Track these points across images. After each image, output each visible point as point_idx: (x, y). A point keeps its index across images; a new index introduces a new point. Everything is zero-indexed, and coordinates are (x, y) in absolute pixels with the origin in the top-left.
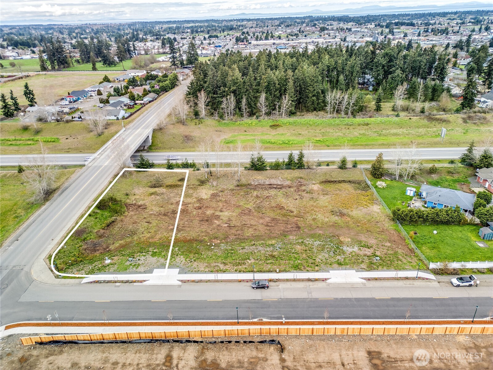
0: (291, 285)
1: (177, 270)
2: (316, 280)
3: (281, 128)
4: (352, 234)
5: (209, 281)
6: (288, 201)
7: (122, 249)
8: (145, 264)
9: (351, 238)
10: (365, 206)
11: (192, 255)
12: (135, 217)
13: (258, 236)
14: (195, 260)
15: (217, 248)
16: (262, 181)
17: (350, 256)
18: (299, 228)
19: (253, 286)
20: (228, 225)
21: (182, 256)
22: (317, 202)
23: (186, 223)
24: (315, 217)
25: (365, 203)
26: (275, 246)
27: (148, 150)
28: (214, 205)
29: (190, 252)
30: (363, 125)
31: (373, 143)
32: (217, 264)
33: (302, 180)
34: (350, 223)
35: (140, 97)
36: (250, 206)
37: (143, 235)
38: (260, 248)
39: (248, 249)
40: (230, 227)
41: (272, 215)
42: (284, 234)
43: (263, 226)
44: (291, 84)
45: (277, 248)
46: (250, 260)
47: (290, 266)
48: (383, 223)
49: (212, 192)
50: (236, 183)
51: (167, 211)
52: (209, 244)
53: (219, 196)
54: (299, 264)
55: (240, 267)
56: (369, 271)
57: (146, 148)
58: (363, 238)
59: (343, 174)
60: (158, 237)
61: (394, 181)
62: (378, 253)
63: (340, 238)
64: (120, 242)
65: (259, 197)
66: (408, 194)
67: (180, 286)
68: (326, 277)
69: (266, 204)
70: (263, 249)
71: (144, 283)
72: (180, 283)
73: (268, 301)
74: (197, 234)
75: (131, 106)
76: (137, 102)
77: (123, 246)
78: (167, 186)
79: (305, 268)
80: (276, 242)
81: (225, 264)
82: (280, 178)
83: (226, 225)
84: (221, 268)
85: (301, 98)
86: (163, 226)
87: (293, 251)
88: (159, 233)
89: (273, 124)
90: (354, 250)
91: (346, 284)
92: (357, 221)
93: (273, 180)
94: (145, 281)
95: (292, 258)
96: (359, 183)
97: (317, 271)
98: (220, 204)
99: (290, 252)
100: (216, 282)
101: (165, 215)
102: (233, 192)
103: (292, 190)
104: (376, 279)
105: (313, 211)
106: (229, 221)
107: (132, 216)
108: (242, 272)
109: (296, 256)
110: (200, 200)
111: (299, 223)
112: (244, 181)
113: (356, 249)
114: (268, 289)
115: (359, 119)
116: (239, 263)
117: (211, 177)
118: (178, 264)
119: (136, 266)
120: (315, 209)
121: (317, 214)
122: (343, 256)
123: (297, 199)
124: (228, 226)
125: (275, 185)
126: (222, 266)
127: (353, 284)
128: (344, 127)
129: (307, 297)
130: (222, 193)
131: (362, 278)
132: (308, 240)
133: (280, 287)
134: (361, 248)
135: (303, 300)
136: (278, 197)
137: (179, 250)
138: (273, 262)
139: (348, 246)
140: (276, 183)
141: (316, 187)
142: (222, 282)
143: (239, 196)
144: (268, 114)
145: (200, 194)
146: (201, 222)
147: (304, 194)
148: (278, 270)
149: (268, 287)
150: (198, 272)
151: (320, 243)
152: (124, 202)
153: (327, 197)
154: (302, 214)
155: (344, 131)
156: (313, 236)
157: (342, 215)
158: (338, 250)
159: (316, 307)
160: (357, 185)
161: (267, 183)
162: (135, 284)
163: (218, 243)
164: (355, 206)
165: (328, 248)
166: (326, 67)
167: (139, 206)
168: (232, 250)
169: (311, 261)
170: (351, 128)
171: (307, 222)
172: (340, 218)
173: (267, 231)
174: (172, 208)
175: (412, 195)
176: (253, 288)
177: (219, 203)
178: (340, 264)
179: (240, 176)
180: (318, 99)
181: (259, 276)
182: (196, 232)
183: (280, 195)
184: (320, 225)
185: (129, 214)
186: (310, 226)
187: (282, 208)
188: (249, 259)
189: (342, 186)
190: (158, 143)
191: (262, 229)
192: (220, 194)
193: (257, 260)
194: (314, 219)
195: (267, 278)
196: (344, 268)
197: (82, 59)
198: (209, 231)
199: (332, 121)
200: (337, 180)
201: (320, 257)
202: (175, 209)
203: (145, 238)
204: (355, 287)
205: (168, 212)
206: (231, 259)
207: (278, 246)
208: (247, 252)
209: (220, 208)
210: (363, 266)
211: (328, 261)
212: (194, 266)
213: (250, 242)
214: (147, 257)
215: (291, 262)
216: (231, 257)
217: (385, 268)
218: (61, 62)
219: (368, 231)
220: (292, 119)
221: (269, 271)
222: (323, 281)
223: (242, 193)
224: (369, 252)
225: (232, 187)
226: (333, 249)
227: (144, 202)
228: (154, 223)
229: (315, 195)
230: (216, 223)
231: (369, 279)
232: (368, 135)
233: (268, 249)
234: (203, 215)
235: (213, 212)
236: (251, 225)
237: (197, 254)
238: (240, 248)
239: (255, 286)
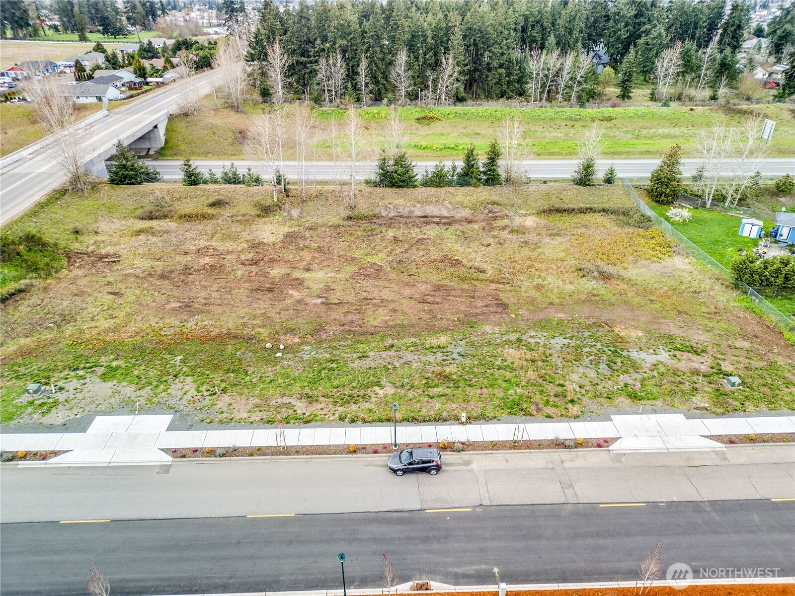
0: (507, 461)
1: (166, 419)
2: (578, 444)
3: (437, 123)
4: (643, 319)
5: (260, 451)
6: (470, 250)
7: (20, 360)
8: (73, 403)
9: (643, 330)
10: (655, 259)
11: (217, 376)
12: (85, 281)
13: (401, 326)
14: (224, 391)
15: (290, 356)
16: (407, 210)
17: (655, 373)
18: (505, 306)
19: (395, 467)
20: (324, 300)
21: (189, 379)
22: (539, 250)
23: (215, 295)
24: (540, 281)
25: (653, 253)
26: (449, 349)
27: (156, 156)
28: (291, 257)
29: (217, 367)
30: (602, 120)
31: (628, 149)
32: (286, 400)
33: (496, 208)
34: (630, 295)
35: (157, 71)
36: (379, 259)
37: (93, 324)
38: (409, 356)
39: (376, 358)
40: (328, 304)
41: (435, 278)
42: (469, 321)
43: (413, 302)
44: (457, 38)
45: (455, 356)
46: (382, 387)
47: (497, 402)
48: (711, 293)
49: (287, 229)
50: (345, 213)
51: (169, 269)
52: (268, 345)
53: (305, 239)
54: (521, 397)
55: (354, 407)
56: (722, 415)
57: (152, 152)
58: (673, 329)
59: (586, 195)
60: (132, 328)
61: (700, 210)
62: (726, 367)
63: (616, 330)
64: (22, 341)
65: (401, 241)
66: (746, 233)
67: (165, 469)
68: (607, 435)
69: (418, 254)
70: (416, 357)
71: (53, 461)
72: (167, 459)
73: (440, 517)
74: (241, 321)
75: (135, 84)
76: (149, 79)
77: (26, 353)
78: (180, 217)
79: (539, 410)
80: (449, 339)
81: (310, 399)
82: (446, 203)
83: (319, 301)
84: (299, 412)
85: (476, 70)
86: (154, 301)
87: (498, 363)
88: (139, 318)
89: (422, 115)
90: (659, 357)
91: (668, 454)
92: (645, 291)
93: (431, 207)
94: (56, 453)
95: (500, 381)
96: (626, 213)
97: (576, 417)
98: (307, 256)
99: (491, 366)
100: (282, 454)
101: (163, 276)
102: (338, 231)
103: (476, 226)
104: (751, 439)
105: (533, 270)
106: (327, 290)
107: (77, 277)
108: (359, 423)
109: (509, 375)
110: (255, 246)
111: (501, 295)
112: (363, 208)
113: (664, 356)
114: (440, 476)
115: (591, 110)
116: (351, 396)
117: (286, 199)
118: (171, 402)
119: (45, 408)
120: (536, 264)
121: (543, 275)
122: (638, 376)
123: (489, 245)
124: (323, 303)
125: (436, 217)
126: (301, 407)
127: (688, 455)
128: (564, 124)
129: (563, 500)
130: (312, 232)
131: (711, 437)
132: (533, 334)
133: (474, 466)
134: (677, 353)
135: (553, 511)
136: (446, 240)
137: (184, 361)
138: (448, 391)
139: (641, 349)
140: (437, 213)
141: (530, 222)
142: (297, 453)
143: (352, 238)
144: (413, 97)
145: (259, 233)
146: (254, 294)
147: (505, 234)
148: (463, 417)
149: (438, 468)
150: (228, 423)
151: (566, 342)
152: (65, 248)
153: (558, 240)
154: (508, 276)
155: (564, 130)
156: (544, 325)
157: (605, 277)
158: (619, 360)
159: (598, 535)
160: (621, 217)
161: (418, 213)
162: (22, 464)
163: (295, 344)
164: (631, 258)
165: (590, 354)
166: (521, 18)
167: (101, 258)
168: (332, 361)
169: (551, 389)
170: (578, 124)
171: (523, 294)
172: (601, 283)
173: (423, 315)
174: (184, 262)
175: (754, 235)
176: (395, 471)
177: (302, 253)
178: (634, 397)
179: (355, 197)
180: (509, 74)
181: (409, 434)
182: (239, 317)
183: (450, 236)
184: (557, 301)
185: (72, 275)
186: (533, 301)
187: (457, 263)
188: (378, 384)
189: (589, 218)
190: (180, 143)
191: (411, 311)
192: (307, 234)
193: (402, 386)
194: (539, 287)
195: (432, 440)
196: (650, 408)
197: (63, 25)
198: (273, 315)
199: (539, 112)
200: (576, 207)
201: (575, 377)
202: (190, 265)
203: (95, 332)
204: (696, 463)
205: (172, 272)
206: (328, 384)
207: (456, 351)
208: (373, 365)
209: (305, 263)
210: (699, 400)
211: (600, 387)
212: (218, 406)
213: (382, 340)
214: (88, 380)
215: (496, 391)
216: (329, 379)
217: (763, 407)
218: (17, 22)
219: (679, 312)
220: (459, 108)
221: (439, 419)
222: (599, 446)
223: (360, 233)
224: (703, 364)
225: (336, 220)
226: (605, 358)
227: (117, 248)
228: (130, 295)
229: (532, 237)
230: (292, 296)
231: (731, 441)
232: (614, 137)
233: (431, 358)
234: (262, 279)
235: (288, 271)
236: (382, 301)
237: (233, 372)
238: (355, 356)
239: (400, 466)
